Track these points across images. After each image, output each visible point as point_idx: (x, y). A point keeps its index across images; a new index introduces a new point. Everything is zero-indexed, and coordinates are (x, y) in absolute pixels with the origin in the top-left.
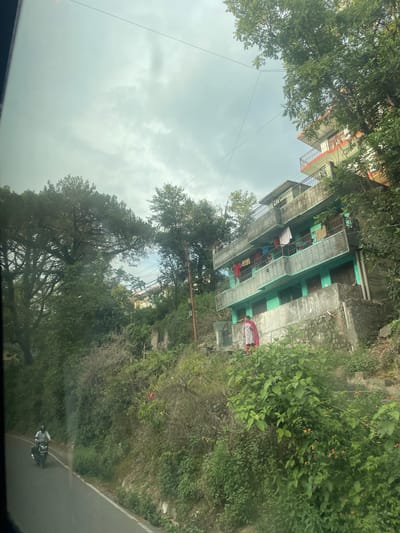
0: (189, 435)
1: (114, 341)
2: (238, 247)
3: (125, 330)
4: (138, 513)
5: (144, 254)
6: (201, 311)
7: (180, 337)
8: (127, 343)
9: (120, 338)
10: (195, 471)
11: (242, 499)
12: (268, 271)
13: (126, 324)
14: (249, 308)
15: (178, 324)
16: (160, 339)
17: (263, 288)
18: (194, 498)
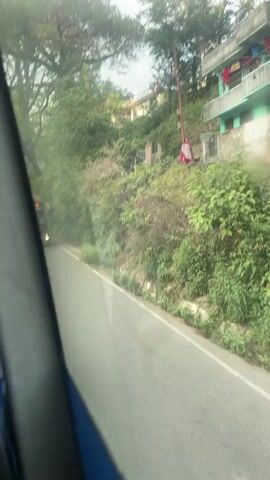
0: (166, 235)
1: (106, 156)
2: (226, 50)
3: (116, 145)
4: (126, 289)
5: (134, 57)
6: (190, 121)
7: (170, 149)
8: (119, 158)
9: (112, 152)
10: (169, 262)
11: (198, 279)
12: (254, 77)
13: (117, 138)
14: (236, 117)
15: (169, 136)
16: (154, 150)
17: (250, 97)
18: (168, 279)
